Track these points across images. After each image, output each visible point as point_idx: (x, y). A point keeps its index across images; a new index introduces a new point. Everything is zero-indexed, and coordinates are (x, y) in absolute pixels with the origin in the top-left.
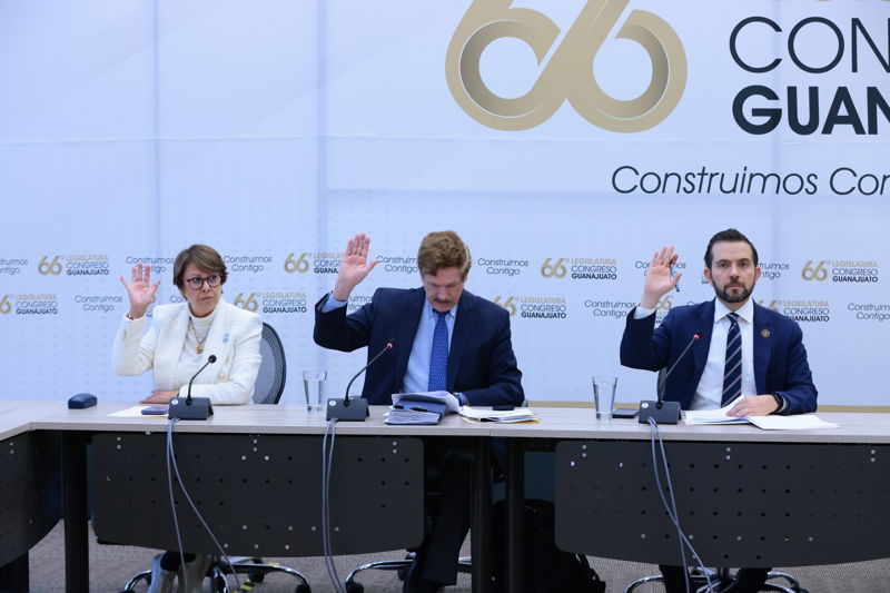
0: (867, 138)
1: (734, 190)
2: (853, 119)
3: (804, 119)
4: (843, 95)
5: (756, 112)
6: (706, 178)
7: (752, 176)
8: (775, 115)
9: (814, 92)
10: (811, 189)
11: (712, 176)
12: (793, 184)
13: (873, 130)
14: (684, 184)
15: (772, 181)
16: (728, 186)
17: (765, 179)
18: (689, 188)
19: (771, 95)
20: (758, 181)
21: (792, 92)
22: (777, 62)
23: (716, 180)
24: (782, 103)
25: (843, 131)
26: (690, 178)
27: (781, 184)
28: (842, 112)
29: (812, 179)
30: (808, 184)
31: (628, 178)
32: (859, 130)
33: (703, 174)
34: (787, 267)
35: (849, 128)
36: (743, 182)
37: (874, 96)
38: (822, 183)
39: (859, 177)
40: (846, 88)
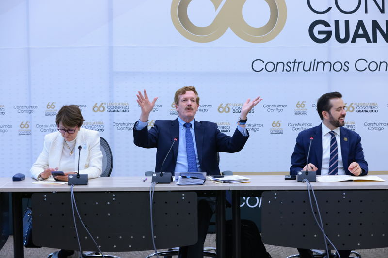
0: (372, 44)
1: (310, 70)
2: (365, 35)
3: (342, 35)
4: (361, 24)
5: (320, 33)
6: (297, 65)
7: (318, 63)
8: (329, 34)
9: (347, 23)
10: (346, 69)
11: (299, 63)
12: (338, 67)
13: (375, 40)
14: (286, 67)
15: (328, 65)
16: (307, 68)
17: (324, 64)
18: (288, 69)
19: (327, 25)
20: (321, 65)
21: (337, 23)
22: (330, 9)
23: (301, 65)
24: (332, 28)
25: (361, 41)
26: (289, 64)
27: (332, 67)
28: (361, 32)
29: (347, 64)
30: (345, 67)
31: (258, 65)
32: (369, 41)
33: (295, 62)
35: (364, 39)
36: (314, 66)
37: (375, 24)
38: (351, 66)
39: (368, 63)
40: (362, 21)
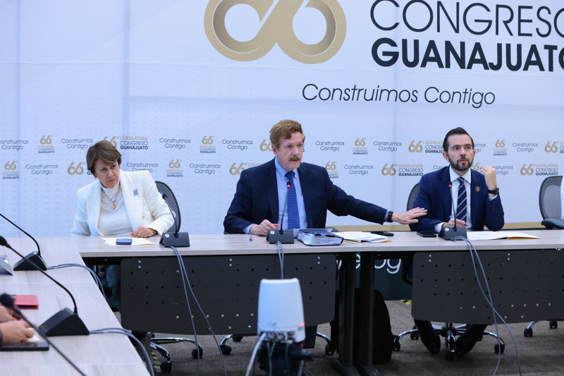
0: (445, 70)
1: (372, 99)
2: (437, 59)
3: (411, 58)
4: (432, 45)
5: (385, 54)
6: (357, 92)
7: (382, 91)
8: (395, 55)
9: (416, 42)
10: (414, 99)
11: (360, 90)
12: (404, 96)
13: (448, 66)
14: (344, 95)
15: (393, 94)
16: (368, 97)
17: (389, 92)
18: (347, 98)
19: (393, 44)
20: (385, 93)
21: (405, 42)
22: (397, 24)
23: (362, 93)
24: (399, 49)
25: (432, 65)
26: (347, 91)
27: (398, 96)
28: (432, 55)
29: (415, 93)
30: (413, 97)
31: (311, 92)
32: (441, 65)
33: (355, 89)
34: (401, 144)
35: (435, 64)
36: (377, 94)
37: (449, 46)
38: (420, 96)
39: (440, 92)
40: (434, 41)
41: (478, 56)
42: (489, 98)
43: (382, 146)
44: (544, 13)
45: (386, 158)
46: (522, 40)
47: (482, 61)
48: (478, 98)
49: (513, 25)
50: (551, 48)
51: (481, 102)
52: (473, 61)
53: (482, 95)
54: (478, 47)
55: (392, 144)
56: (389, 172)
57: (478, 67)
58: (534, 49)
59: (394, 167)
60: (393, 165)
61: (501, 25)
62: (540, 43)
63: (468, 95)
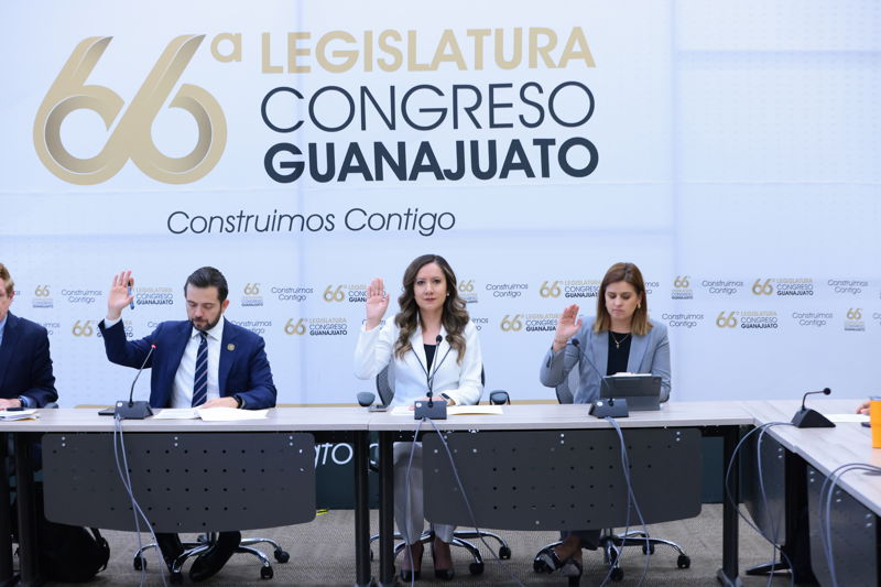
0: (375, 183)
1: (266, 229)
2: (362, 168)
3: (322, 169)
4: (354, 149)
5: (284, 165)
6: (244, 220)
7: (281, 217)
8: (299, 167)
9: (330, 147)
10: (330, 227)
11: (249, 218)
12: (315, 223)
13: (380, 177)
14: (226, 225)
15: (297, 221)
16: (262, 226)
17: (292, 219)
18: (230, 228)
19: (296, 151)
20: (286, 221)
21: (313, 147)
22: (300, 123)
23: (252, 221)
24: (305, 157)
25: (355, 179)
26: (230, 219)
27: (305, 223)
28: (354, 162)
29: (330, 218)
30: (327, 223)
31: (179, 223)
32: (368, 177)
33: (241, 217)
34: (311, 291)
35: (360, 176)
36: (274, 222)
37: (380, 149)
38: (339, 221)
39: (369, 216)
40: (356, 144)
41: (426, 161)
42: (446, 221)
43: (284, 293)
44: (531, 93)
45: (291, 310)
46: (495, 134)
47: (433, 166)
48: (427, 222)
49: (482, 114)
50: (544, 144)
51: (433, 227)
52: (418, 168)
53: (435, 217)
54: (425, 148)
55: (298, 290)
56: (295, 331)
57: (426, 177)
58: (516, 146)
59: (303, 323)
60: (302, 320)
61: (463, 115)
62: (526, 137)
63: (411, 218)
